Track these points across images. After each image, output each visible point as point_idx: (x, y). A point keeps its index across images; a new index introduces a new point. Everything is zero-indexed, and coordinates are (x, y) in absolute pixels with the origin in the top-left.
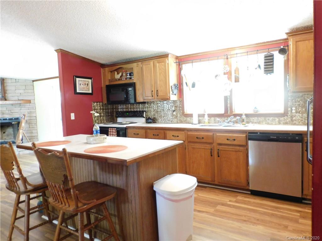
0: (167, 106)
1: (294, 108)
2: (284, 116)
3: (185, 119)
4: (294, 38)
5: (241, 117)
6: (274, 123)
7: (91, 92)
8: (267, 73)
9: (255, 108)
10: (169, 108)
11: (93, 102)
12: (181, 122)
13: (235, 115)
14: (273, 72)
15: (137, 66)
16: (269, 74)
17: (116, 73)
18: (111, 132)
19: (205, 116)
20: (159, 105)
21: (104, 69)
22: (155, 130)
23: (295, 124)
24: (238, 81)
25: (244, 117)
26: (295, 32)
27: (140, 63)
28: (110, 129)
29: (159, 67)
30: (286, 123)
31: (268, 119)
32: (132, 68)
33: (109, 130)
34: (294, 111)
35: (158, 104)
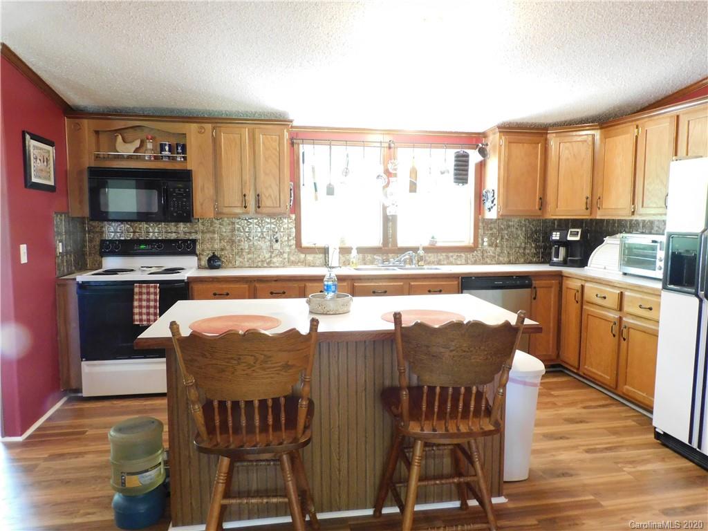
0: (259, 230)
1: (486, 239)
2: (473, 252)
3: (302, 256)
4: (507, 137)
5: (416, 253)
6: (459, 262)
7: (53, 184)
8: (459, 183)
9: (433, 238)
10: (263, 234)
11: (55, 213)
12: (293, 263)
13: (404, 250)
14: (467, 183)
15: (200, 132)
16: (461, 185)
17: (120, 138)
18: (141, 293)
19: (353, 251)
20: (237, 226)
21: (77, 121)
22: (274, 282)
23: (486, 263)
24: (415, 191)
25: (421, 252)
26: (509, 128)
27: (210, 125)
28: (140, 287)
29: (263, 143)
30: (475, 263)
31: (452, 256)
32: (185, 134)
33: (136, 290)
34: (485, 244)
35: (233, 223)
